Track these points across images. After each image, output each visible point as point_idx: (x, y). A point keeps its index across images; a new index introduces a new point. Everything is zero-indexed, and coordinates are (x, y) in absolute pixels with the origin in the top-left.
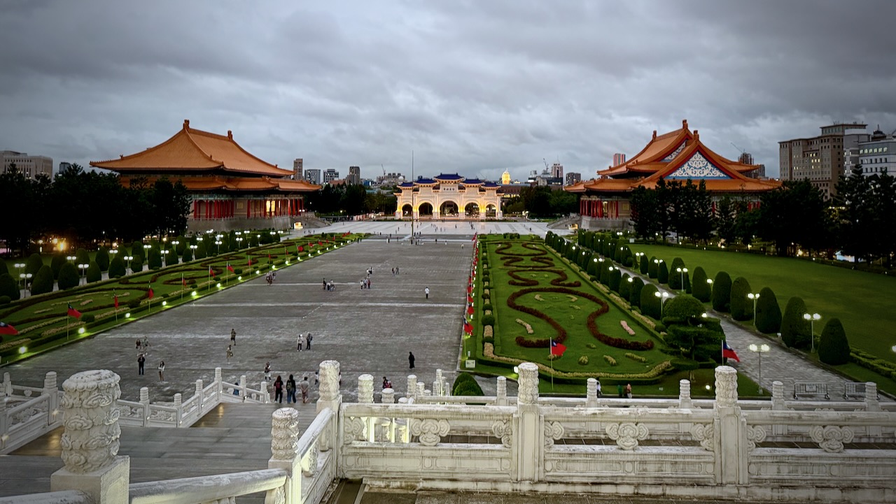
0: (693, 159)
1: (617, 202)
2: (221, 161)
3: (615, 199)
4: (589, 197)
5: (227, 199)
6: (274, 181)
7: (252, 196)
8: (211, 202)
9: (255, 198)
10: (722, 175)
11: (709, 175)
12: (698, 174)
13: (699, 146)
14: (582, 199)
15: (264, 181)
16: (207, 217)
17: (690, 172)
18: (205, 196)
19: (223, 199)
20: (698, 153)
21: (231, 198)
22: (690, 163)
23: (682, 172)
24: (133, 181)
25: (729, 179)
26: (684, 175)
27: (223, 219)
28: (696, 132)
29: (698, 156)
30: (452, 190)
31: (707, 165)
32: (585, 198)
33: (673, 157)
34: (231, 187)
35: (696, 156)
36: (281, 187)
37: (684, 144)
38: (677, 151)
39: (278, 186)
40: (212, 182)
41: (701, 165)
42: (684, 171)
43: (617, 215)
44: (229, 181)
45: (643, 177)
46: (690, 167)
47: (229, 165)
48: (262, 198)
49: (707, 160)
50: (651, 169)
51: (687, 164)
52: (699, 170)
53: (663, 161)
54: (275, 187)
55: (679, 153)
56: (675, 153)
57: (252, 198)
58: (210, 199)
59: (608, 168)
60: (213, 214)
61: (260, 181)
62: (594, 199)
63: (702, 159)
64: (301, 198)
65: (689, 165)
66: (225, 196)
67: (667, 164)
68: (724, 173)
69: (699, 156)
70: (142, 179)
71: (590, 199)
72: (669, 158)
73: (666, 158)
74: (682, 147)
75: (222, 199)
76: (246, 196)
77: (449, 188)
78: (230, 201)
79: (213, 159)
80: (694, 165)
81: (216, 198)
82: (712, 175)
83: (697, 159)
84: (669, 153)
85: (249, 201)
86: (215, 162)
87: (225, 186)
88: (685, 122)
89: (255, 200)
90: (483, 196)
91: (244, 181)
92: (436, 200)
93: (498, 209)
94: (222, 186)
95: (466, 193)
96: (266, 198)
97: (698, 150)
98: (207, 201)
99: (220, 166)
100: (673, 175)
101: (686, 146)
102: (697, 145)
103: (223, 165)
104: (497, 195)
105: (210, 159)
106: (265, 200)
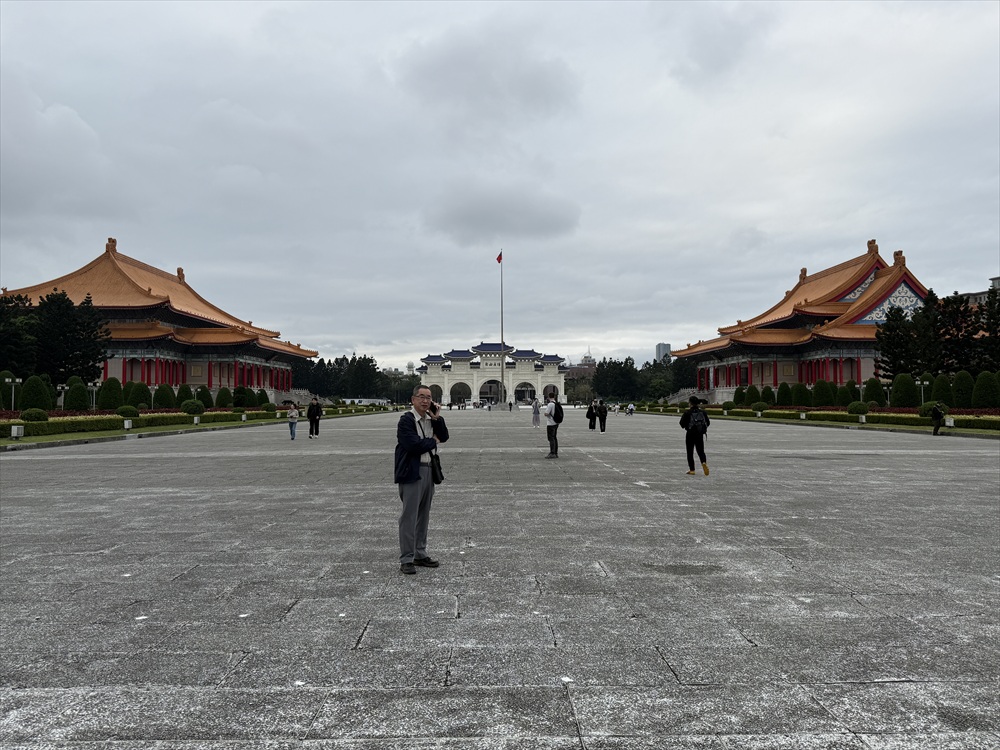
0: (896, 293)
1: (775, 362)
2: (164, 296)
3: (771, 359)
5: (175, 358)
7: (215, 356)
8: (150, 361)
9: (219, 360)
13: (905, 273)
14: (700, 367)
18: (139, 351)
19: (169, 357)
20: (903, 285)
21: (182, 359)
22: (891, 299)
23: (881, 314)
28: (898, 255)
29: (903, 290)
31: (916, 303)
32: (708, 364)
33: (858, 295)
34: (182, 338)
35: (900, 289)
37: (872, 275)
38: (863, 286)
39: (257, 339)
40: (153, 328)
41: (909, 303)
42: (883, 312)
43: (775, 383)
44: (179, 329)
45: (826, 321)
47: (179, 305)
48: (232, 360)
49: (917, 295)
51: (887, 302)
53: (843, 301)
54: (253, 340)
55: (866, 290)
56: (860, 289)
57: (215, 359)
58: (147, 356)
59: (736, 324)
61: (227, 333)
63: (910, 293)
64: (288, 368)
65: (890, 303)
66: (172, 352)
69: (905, 289)
72: (851, 296)
73: (847, 297)
74: (869, 280)
76: (207, 356)
77: (493, 363)
78: (181, 363)
79: (153, 293)
80: (898, 304)
81: (158, 355)
83: (903, 294)
84: (851, 289)
85: (210, 363)
86: (155, 297)
87: (173, 336)
88: (872, 245)
89: (220, 363)
90: (540, 375)
91: (202, 333)
92: (475, 378)
93: (561, 392)
94: (168, 335)
95: (517, 369)
96: (237, 359)
97: (904, 282)
98: (143, 359)
99: (164, 303)
100: (867, 318)
101: (876, 278)
102: (903, 273)
103: (168, 301)
104: (560, 373)
105: (148, 294)
106: (236, 362)
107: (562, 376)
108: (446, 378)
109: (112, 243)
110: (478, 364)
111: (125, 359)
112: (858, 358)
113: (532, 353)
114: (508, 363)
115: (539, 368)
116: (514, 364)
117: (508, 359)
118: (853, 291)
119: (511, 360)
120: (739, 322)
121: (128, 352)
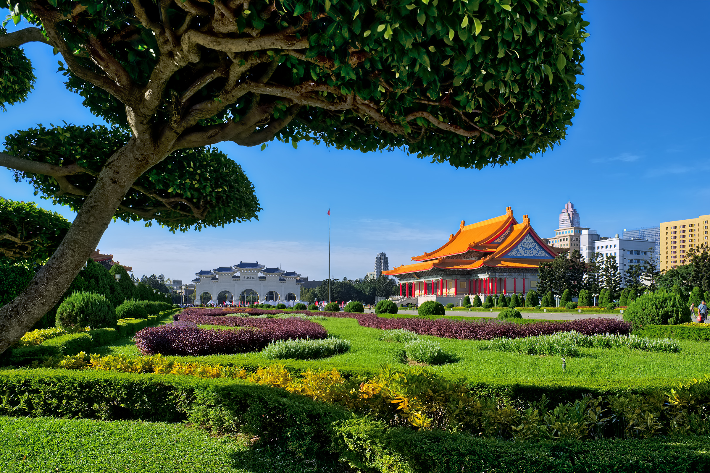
0: (525, 240)
1: (455, 281)
3: (454, 277)
10: (547, 255)
12: (528, 254)
17: (522, 252)
20: (529, 236)
22: (522, 243)
25: (552, 258)
26: (518, 255)
31: (535, 246)
33: (502, 239)
35: (527, 237)
37: (509, 228)
41: (531, 246)
42: (518, 251)
43: (456, 293)
46: (523, 247)
49: (536, 241)
51: (520, 245)
52: (530, 251)
56: (502, 236)
63: (532, 240)
69: (530, 238)
74: (507, 231)
82: (539, 255)
83: (528, 241)
84: (498, 237)
90: (283, 285)
92: (236, 288)
95: (266, 282)
97: (529, 233)
100: (509, 254)
101: (512, 230)
102: (529, 228)
104: (298, 283)
107: (299, 287)
108: (214, 287)
110: (238, 277)
112: (505, 278)
113: (277, 270)
114: (260, 277)
115: (282, 281)
116: (264, 277)
117: (260, 274)
119: (262, 275)
120: (426, 254)
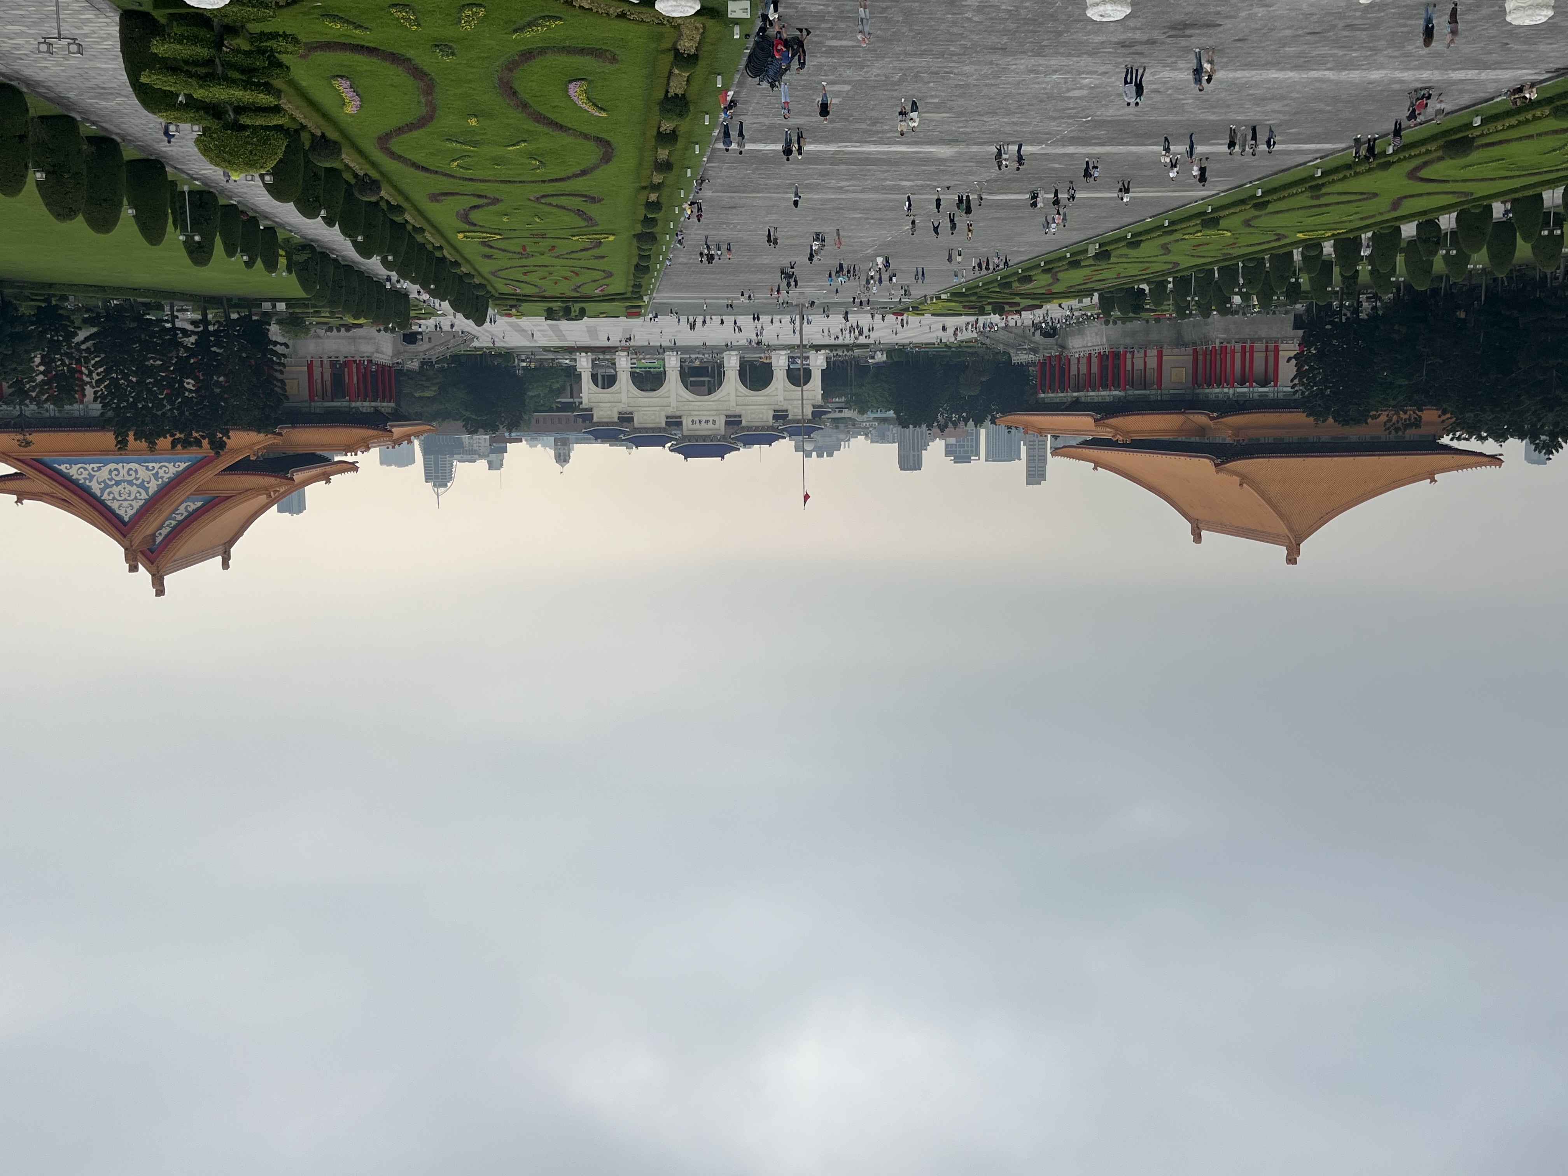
0: (137, 505)
1: (312, 399)
2: (1222, 476)
3: (319, 405)
4: (376, 408)
5: (1207, 391)
6: (1105, 433)
7: (1153, 398)
8: (1242, 383)
9: (1148, 392)
10: (63, 468)
11: (95, 466)
12: (123, 469)
13: (125, 536)
14: (392, 405)
15: (1126, 433)
16: (1252, 348)
17: (143, 473)
18: (1256, 396)
19: (1216, 392)
20: (126, 519)
21: (1198, 391)
22: (144, 495)
23: (161, 472)
24: (1416, 423)
25: (47, 459)
26: (157, 466)
27: (1217, 344)
28: (133, 568)
29: (126, 512)
30: (696, 419)
31: (103, 491)
32: (387, 406)
33: (182, 509)
34: (1200, 419)
35: (131, 512)
36: (1090, 420)
37: (159, 540)
38: (174, 523)
39: (1096, 420)
40: (1237, 429)
41: (115, 489)
42: (156, 475)
43: (310, 366)
44: (1202, 430)
45: (253, 458)
46: (142, 486)
47: (1203, 465)
48: (1130, 392)
49: (102, 503)
50: (235, 477)
51: (151, 492)
52: (117, 478)
53: (206, 497)
54: (1102, 419)
55: (169, 517)
56: (179, 518)
57: (1152, 393)
58: (1245, 390)
59: (333, 478)
60: (1238, 356)
61: (1136, 432)
62: (366, 404)
63: (115, 505)
64: (1042, 395)
65: (146, 489)
66: (1212, 397)
67: (198, 492)
68: (60, 473)
69: (121, 512)
70: (1397, 430)
71: (373, 404)
72: (192, 507)
73: (199, 504)
74: (164, 531)
75: (1217, 390)
76: (1164, 398)
77: (704, 425)
78: (1200, 385)
79: (1237, 480)
80: (134, 489)
81: (1231, 391)
82: (87, 466)
83: (125, 504)
84: (193, 517)
85: (1160, 388)
86: (1234, 473)
87: (1212, 419)
88: (160, 592)
89: (1145, 389)
90: (622, 407)
91: (1169, 431)
92: (733, 397)
93: (586, 378)
94: (1218, 418)
95: (663, 414)
96: (1122, 393)
97: (125, 524)
98: (1251, 386)
99: (1223, 463)
100: (183, 466)
101: (153, 536)
102: (128, 536)
103: (1216, 465)
104: (591, 410)
105: (1245, 479)
106: (1125, 389)
107: (586, 403)
108: (781, 398)
109: (1291, 560)
111: (1276, 385)
113: (639, 442)
115: (626, 418)
118: (191, 514)
120: (328, 481)
121: (1271, 395)
